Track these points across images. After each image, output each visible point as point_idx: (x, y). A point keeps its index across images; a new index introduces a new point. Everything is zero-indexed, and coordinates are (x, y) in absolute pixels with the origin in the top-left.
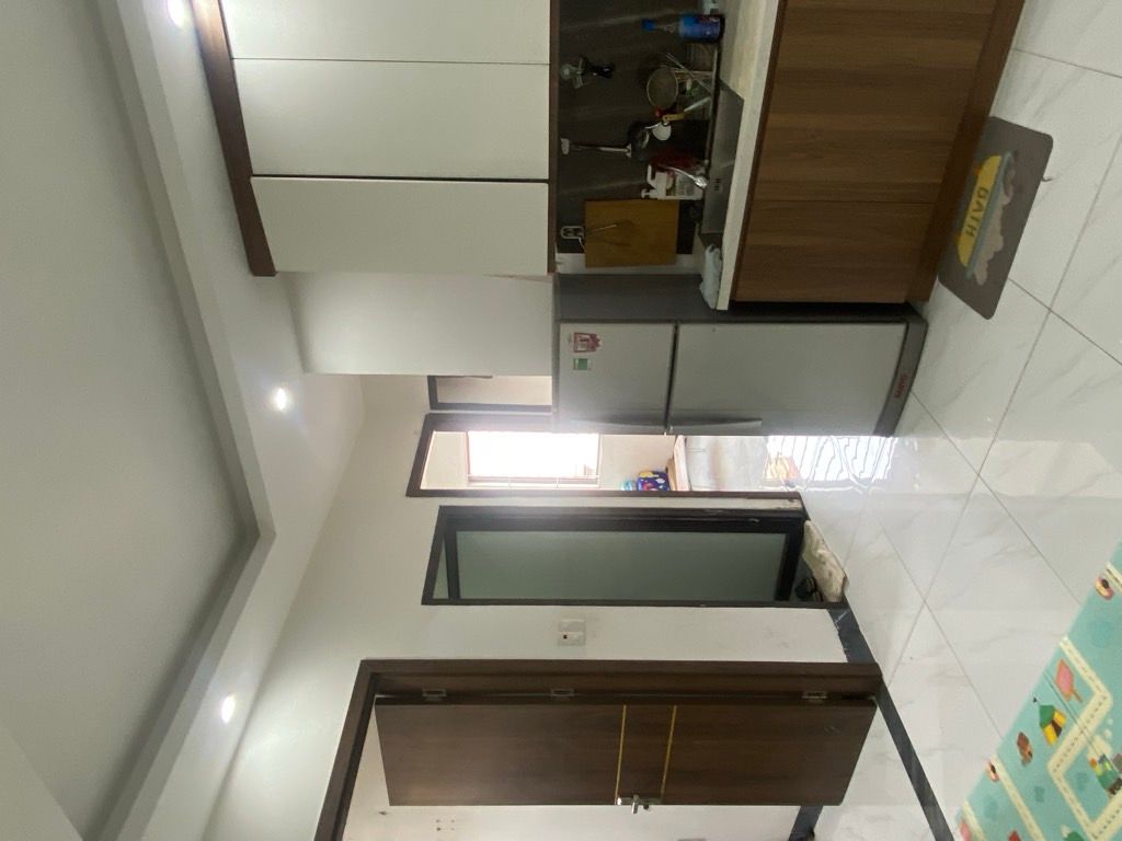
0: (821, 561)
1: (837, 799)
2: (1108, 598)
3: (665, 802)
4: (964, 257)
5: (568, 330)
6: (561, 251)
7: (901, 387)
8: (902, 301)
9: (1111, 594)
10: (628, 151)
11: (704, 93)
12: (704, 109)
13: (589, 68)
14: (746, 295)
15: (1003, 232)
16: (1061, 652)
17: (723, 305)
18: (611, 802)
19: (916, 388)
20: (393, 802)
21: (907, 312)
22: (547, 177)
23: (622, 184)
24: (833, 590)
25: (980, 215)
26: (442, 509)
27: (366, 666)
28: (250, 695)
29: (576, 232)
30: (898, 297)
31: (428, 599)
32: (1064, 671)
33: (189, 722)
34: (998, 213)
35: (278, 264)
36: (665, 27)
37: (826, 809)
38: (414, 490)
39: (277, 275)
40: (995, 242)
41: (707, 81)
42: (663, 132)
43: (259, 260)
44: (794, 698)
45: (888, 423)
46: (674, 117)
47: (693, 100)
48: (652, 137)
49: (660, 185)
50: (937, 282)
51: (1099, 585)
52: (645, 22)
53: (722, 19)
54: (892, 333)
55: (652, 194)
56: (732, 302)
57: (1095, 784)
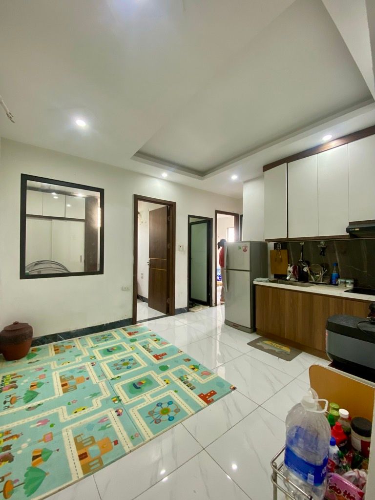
0: (199, 308)
1: (149, 306)
3: (149, 269)
4: (265, 342)
5: (248, 245)
6: (275, 244)
7: (236, 326)
8: (256, 327)
10: (301, 260)
11: (316, 280)
12: (311, 280)
13: (324, 249)
14: (257, 288)
15: (268, 349)
16: (170, 343)
17: (255, 283)
18: (149, 258)
19: (235, 329)
20: (150, 212)
21: (254, 329)
22: (289, 237)
23: (292, 259)
24: (192, 309)
25: (275, 346)
26: (212, 219)
27: (175, 203)
28: (169, 180)
29: (279, 248)
30: (257, 326)
31: (189, 216)
32: (165, 343)
33: (161, 168)
34: (274, 349)
35: (266, 172)
36: (335, 269)
37: (147, 304)
38: (217, 212)
39: (263, 173)
40: (266, 347)
41: (319, 281)
42: (305, 269)
43: (266, 168)
44: (168, 296)
45: (227, 322)
46: (309, 272)
47: (314, 277)
48: (305, 267)
49: (290, 269)
50: (260, 336)
52: (337, 265)
53: (337, 285)
54: (248, 324)
55: (289, 267)
56: (255, 285)
57: (181, 375)
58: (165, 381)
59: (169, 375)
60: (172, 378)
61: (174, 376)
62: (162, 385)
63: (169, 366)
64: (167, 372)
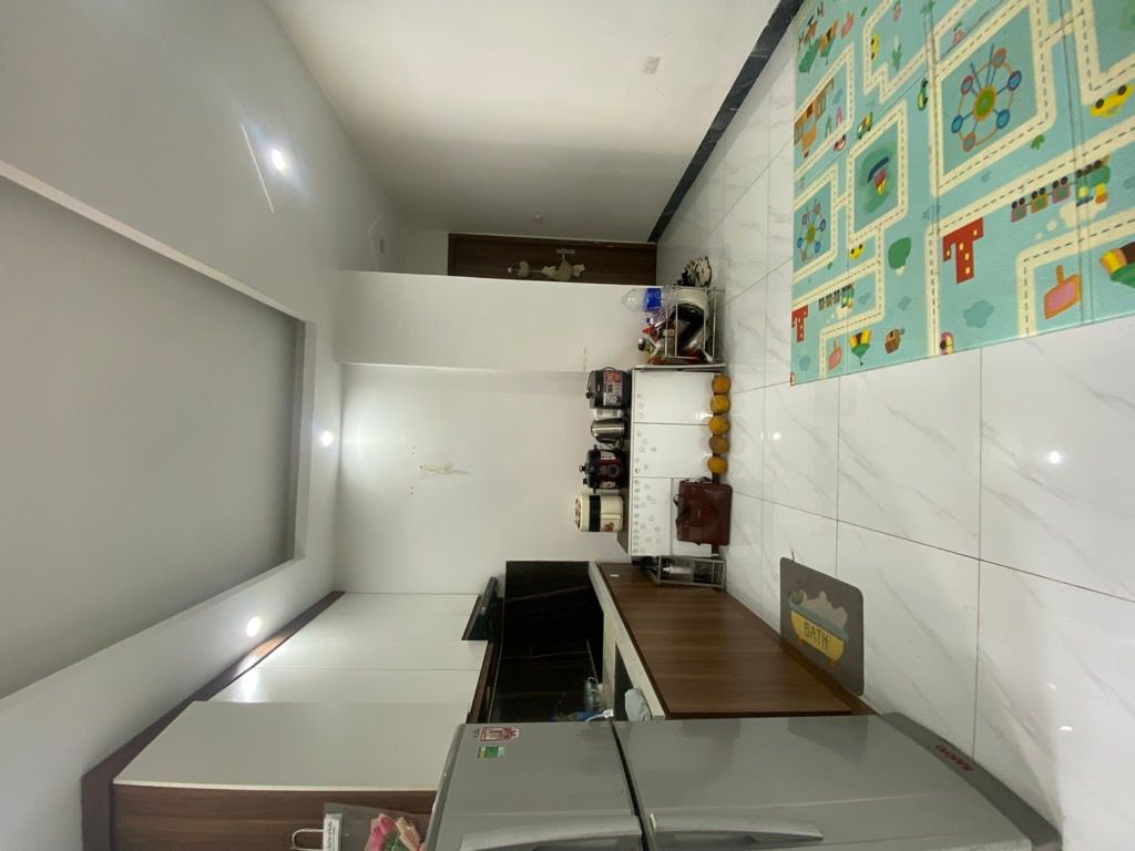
2: (949, 334)
9: (944, 335)
51: (949, 349)
57: (858, 294)
58: (861, 247)
59: (869, 262)
60: (859, 268)
61: (862, 275)
62: (853, 236)
63: (900, 271)
64: (882, 260)
